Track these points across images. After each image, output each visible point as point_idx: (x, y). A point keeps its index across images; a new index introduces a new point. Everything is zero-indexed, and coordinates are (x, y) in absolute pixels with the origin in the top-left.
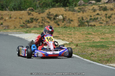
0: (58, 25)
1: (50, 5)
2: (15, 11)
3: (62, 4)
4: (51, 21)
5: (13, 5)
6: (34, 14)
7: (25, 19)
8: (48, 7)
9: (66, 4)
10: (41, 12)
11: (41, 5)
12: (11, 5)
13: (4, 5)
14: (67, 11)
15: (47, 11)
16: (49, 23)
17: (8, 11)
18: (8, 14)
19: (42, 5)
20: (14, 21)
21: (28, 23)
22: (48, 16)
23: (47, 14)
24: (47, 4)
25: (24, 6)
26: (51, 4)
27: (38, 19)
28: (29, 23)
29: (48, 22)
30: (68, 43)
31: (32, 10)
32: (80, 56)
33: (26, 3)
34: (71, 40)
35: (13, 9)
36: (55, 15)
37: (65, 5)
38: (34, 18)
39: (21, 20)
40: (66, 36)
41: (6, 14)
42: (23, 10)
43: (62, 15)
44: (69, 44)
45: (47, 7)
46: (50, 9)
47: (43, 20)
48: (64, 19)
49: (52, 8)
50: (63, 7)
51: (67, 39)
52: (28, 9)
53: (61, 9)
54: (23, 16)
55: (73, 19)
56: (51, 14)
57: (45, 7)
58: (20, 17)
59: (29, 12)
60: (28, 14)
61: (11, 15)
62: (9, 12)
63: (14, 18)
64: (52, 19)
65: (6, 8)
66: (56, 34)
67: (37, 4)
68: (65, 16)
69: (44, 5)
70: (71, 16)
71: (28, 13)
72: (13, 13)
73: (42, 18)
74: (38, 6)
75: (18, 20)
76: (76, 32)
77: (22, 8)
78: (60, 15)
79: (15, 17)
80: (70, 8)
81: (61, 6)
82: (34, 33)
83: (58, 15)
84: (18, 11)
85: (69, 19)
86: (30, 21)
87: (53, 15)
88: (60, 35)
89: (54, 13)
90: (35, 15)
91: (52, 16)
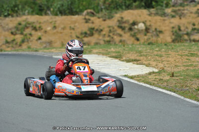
0: (138, 40)
1: (122, 5)
2: (62, 15)
3: (143, 4)
4: (125, 33)
5: (59, 6)
6: (94, 22)
7: (79, 30)
8: (120, 9)
9: (151, 3)
10: (107, 17)
11: (107, 5)
12: (55, 5)
13: (43, 6)
14: (153, 15)
15: (117, 16)
16: (121, 36)
17: (51, 16)
18: (50, 21)
19: (110, 5)
20: (61, 33)
21: (85, 36)
22: (120, 25)
23: (119, 21)
24: (118, 4)
25: (79, 7)
26: (125, 3)
27: (102, 30)
28: (87, 37)
29: (119, 34)
30: (156, 70)
31: (93, 14)
32: (179, 94)
33: (81, 3)
34: (161, 65)
35: (58, 13)
36: (131, 22)
37: (148, 6)
38: (96, 28)
39: (72, 31)
40: (153, 60)
41: (48, 20)
42: (76, 15)
43: (143, 23)
44: (159, 73)
45: (118, 9)
46: (122, 12)
47: (110, 31)
48: (147, 30)
49: (125, 10)
50: (145, 8)
51: (154, 63)
52: (85, 12)
53: (142, 12)
54: (77, 24)
55: (163, 30)
56: (124, 20)
57: (114, 8)
58: (70, 27)
59: (87, 17)
60: (84, 21)
61: (55, 23)
62: (51, 18)
63: (60, 29)
64: (127, 29)
65: (46, 11)
66: (135, 55)
67: (101, 3)
68: (148, 24)
69: (112, 6)
70: (159, 24)
71: (85, 19)
72: (60, 19)
73: (109, 27)
74: (103, 7)
75: (67, 31)
76: (170, 52)
77: (74, 10)
78: (140, 23)
79: (62, 26)
80: (157, 9)
81: (143, 6)
82: (97, 53)
83: (137, 22)
84: (67, 15)
85: (156, 29)
86: (88, 32)
87: (129, 22)
88: (142, 58)
89: (129, 18)
90: (97, 22)
91: (126, 25)
